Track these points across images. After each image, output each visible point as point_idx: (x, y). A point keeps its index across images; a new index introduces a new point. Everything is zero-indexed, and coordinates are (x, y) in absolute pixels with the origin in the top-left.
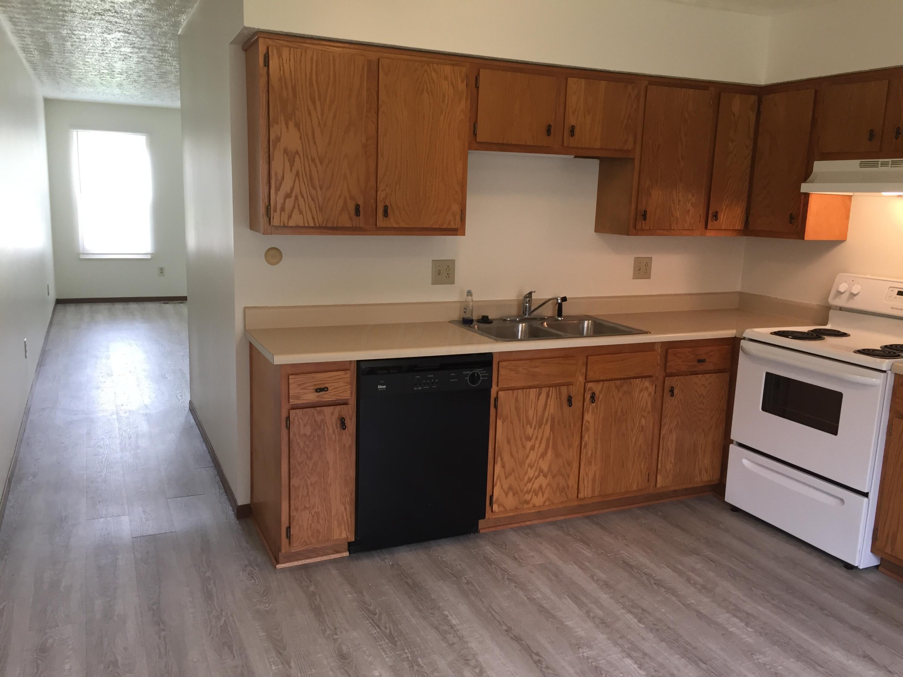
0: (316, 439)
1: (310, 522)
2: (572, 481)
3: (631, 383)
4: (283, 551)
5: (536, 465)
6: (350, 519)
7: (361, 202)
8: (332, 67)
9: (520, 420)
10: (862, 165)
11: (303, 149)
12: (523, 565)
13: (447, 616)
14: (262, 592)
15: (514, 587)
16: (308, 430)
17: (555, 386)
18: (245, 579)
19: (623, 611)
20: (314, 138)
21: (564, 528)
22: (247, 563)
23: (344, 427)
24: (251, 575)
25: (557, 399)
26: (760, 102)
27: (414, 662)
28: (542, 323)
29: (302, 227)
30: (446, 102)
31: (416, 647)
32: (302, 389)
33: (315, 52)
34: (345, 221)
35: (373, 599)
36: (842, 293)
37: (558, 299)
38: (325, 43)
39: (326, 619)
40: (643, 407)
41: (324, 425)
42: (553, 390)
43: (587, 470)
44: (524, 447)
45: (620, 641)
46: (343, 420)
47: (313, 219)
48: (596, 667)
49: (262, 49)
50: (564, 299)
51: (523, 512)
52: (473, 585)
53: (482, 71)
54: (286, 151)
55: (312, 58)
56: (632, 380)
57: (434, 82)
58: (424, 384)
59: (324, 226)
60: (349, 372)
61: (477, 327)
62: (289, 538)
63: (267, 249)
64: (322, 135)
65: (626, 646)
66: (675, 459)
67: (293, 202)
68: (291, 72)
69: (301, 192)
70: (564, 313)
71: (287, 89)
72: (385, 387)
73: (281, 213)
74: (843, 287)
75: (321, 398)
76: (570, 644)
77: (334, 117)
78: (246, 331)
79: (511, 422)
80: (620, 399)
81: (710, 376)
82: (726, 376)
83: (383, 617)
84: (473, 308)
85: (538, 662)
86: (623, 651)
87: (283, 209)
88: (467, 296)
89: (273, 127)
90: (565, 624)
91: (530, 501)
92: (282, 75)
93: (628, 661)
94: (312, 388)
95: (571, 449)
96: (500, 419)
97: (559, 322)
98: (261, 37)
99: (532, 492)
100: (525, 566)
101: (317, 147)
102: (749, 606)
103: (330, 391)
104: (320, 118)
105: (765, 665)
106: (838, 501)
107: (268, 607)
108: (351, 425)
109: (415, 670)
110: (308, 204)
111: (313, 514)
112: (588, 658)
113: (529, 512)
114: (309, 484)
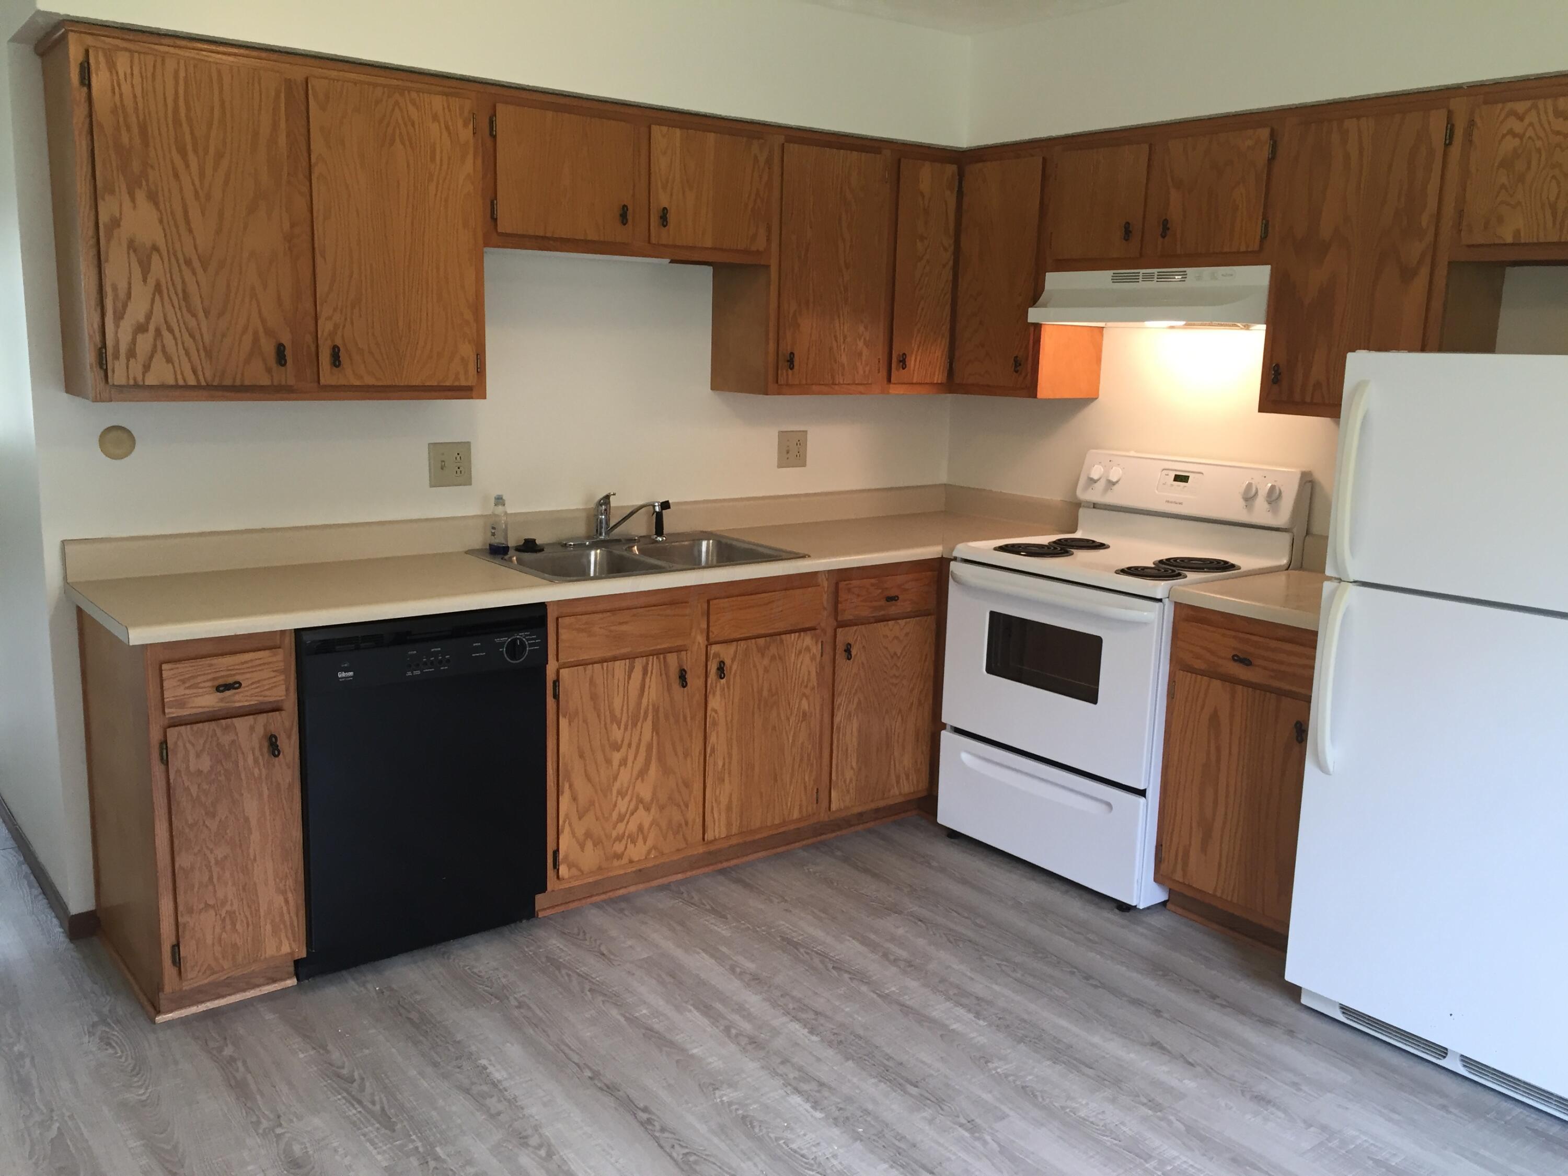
0: (222, 778)
1: (218, 930)
2: (693, 814)
3: (782, 641)
4: (168, 989)
5: (630, 792)
6: (295, 918)
7: (286, 339)
8: (216, 92)
9: (599, 716)
10: (1115, 280)
11: (166, 241)
12: (615, 963)
13: (485, 1068)
14: (129, 1069)
15: (601, 1003)
16: (205, 763)
17: (656, 653)
18: (94, 1049)
19: (785, 1019)
20: (188, 221)
21: (682, 893)
22: (96, 1019)
23: (276, 753)
24: (106, 1042)
25: (661, 675)
26: (961, 175)
27: (429, 1155)
28: (629, 547)
29: (172, 386)
30: (438, 162)
31: (430, 1129)
32: (188, 688)
33: (182, 62)
34: (257, 374)
35: (347, 1056)
36: (1095, 481)
37: (654, 506)
38: (199, 45)
39: (260, 1103)
40: (803, 681)
41: (236, 751)
42: (654, 664)
43: (718, 793)
44: (608, 761)
45: (782, 1069)
46: (274, 739)
47: (195, 372)
48: (744, 1118)
49: (75, 52)
50: (665, 505)
51: (611, 874)
52: (529, 1008)
53: (500, 108)
54: (132, 245)
55: (176, 73)
56: (783, 636)
57: (413, 125)
58: (425, 663)
59: (215, 384)
60: (280, 651)
61: (517, 559)
62: (178, 965)
63: (102, 429)
64: (203, 214)
65: (791, 1076)
66: (857, 763)
67: (152, 340)
68: (135, 96)
69: (166, 322)
70: (666, 530)
71: (129, 129)
72: (351, 674)
73: (128, 360)
74: (1096, 473)
75: (228, 702)
76: (700, 1085)
77: (226, 182)
78: (68, 586)
79: (585, 721)
80: (766, 670)
81: (906, 623)
82: (931, 620)
83: (368, 1084)
84: (506, 526)
85: (646, 1124)
86: (787, 1084)
87: (131, 354)
88: (496, 505)
89: (103, 199)
90: (690, 1053)
91: (623, 854)
92: (118, 104)
93: (796, 1100)
94: (209, 684)
95: (689, 759)
96: (565, 716)
97: (658, 545)
98: (72, 31)
99: (626, 838)
100: (619, 965)
101: (194, 239)
102: (980, 986)
103: (247, 689)
104: (197, 183)
105: (1007, 1076)
106: (1104, 807)
107: (144, 1094)
108: (290, 747)
109: (431, 1168)
110: (183, 343)
111: (223, 915)
112: (730, 1104)
113: (622, 872)
114: (213, 862)
